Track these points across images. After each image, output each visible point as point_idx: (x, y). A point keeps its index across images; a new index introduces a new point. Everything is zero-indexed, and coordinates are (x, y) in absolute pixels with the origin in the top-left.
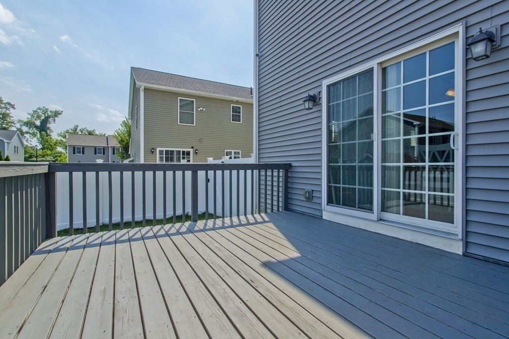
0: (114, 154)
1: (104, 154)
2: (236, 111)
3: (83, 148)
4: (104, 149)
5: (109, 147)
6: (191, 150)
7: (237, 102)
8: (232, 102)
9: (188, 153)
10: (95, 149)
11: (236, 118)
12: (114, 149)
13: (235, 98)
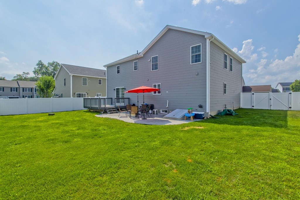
0: (23, 91)
1: (17, 91)
2: (100, 81)
3: (3, 88)
4: (17, 88)
5: (20, 87)
6: (86, 93)
7: (100, 78)
8: (99, 78)
9: (85, 94)
10: (11, 88)
11: (100, 83)
12: (23, 89)
13: (100, 77)
